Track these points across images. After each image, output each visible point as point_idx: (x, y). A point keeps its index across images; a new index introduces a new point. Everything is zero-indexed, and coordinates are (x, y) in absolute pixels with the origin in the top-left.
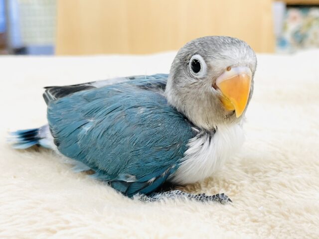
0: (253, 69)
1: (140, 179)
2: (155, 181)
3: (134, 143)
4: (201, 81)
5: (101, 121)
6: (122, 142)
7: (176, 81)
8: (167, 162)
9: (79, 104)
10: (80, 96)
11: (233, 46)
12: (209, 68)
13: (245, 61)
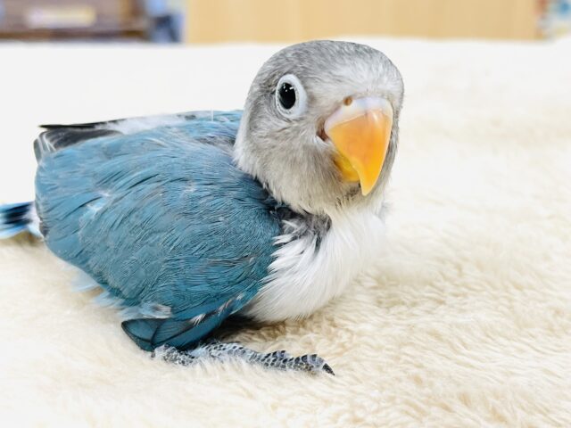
0: (396, 103)
1: (179, 315)
2: (203, 320)
3: (172, 245)
4: (296, 124)
5: (121, 198)
6: (151, 240)
7: (252, 127)
8: (228, 289)
9: (90, 161)
10: (95, 146)
11: (357, 59)
12: (312, 99)
13: (380, 86)
